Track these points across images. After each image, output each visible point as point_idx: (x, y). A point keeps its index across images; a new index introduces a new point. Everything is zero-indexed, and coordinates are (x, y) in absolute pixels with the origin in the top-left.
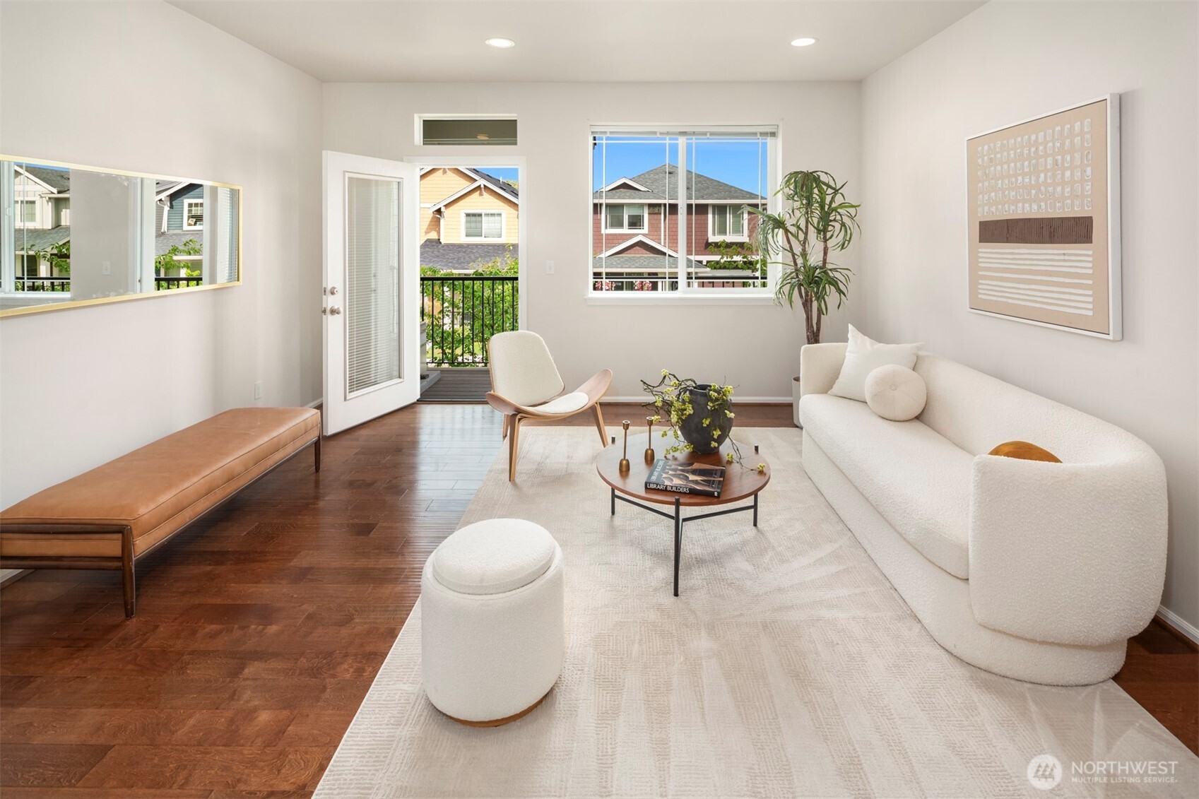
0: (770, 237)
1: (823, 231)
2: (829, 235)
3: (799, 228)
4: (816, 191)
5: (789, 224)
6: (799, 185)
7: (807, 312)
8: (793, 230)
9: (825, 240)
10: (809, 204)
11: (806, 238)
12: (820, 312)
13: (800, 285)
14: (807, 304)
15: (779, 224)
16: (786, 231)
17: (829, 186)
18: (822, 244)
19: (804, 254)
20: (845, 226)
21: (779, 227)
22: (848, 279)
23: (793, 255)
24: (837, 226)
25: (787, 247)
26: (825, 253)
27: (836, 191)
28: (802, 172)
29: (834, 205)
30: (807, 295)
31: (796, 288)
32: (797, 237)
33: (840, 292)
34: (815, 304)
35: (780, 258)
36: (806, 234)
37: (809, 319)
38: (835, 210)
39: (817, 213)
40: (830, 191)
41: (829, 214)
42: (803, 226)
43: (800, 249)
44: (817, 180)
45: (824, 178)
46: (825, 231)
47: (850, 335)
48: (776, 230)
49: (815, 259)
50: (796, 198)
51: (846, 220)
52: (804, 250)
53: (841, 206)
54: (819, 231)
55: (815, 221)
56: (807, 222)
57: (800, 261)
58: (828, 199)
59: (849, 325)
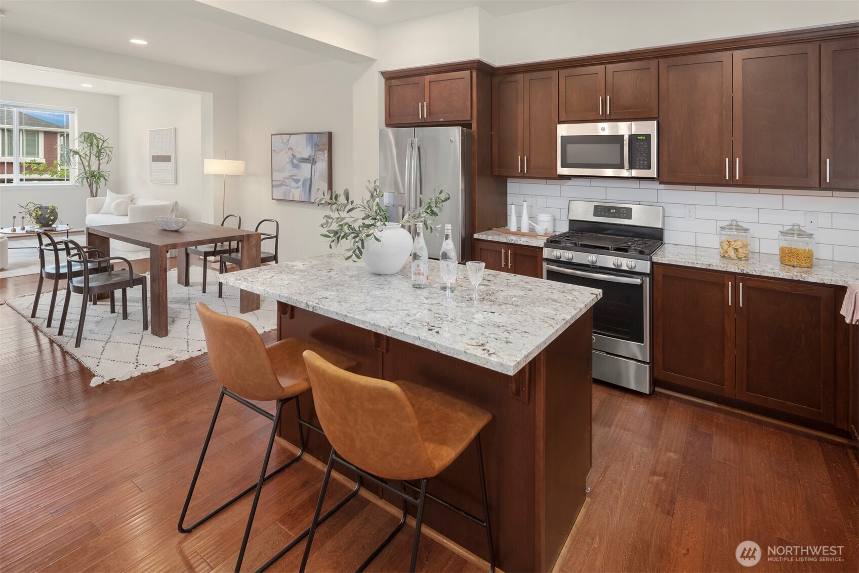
0: (71, 158)
1: (98, 156)
2: (101, 158)
3: (86, 155)
4: (95, 140)
5: (81, 154)
6: (86, 138)
7: (90, 189)
8: (84, 156)
9: (99, 160)
10: (91, 145)
11: (90, 159)
12: (97, 189)
13: (87, 178)
14: (90, 186)
15: (76, 153)
16: (80, 156)
17: (100, 139)
18: (98, 162)
19: (89, 166)
20: (108, 154)
21: (76, 154)
22: (109, 175)
23: (84, 166)
24: (105, 154)
25: (81, 162)
26: (99, 165)
27: (104, 141)
28: (88, 132)
29: (103, 147)
30: (90, 182)
31: (85, 179)
32: (85, 158)
33: (105, 179)
34: (94, 185)
35: (77, 167)
36: (90, 157)
37: (92, 191)
38: (103, 148)
39: (95, 149)
40: (101, 141)
41: (101, 150)
42: (88, 154)
43: (87, 164)
44: (95, 136)
45: (98, 136)
46: (99, 156)
47: (108, 193)
48: (74, 156)
49: (94, 168)
50: (85, 143)
51: (108, 152)
52: (89, 164)
53: (106, 147)
54: (96, 157)
55: (95, 152)
56: (90, 153)
57: (87, 169)
58: (100, 144)
59: (108, 190)
